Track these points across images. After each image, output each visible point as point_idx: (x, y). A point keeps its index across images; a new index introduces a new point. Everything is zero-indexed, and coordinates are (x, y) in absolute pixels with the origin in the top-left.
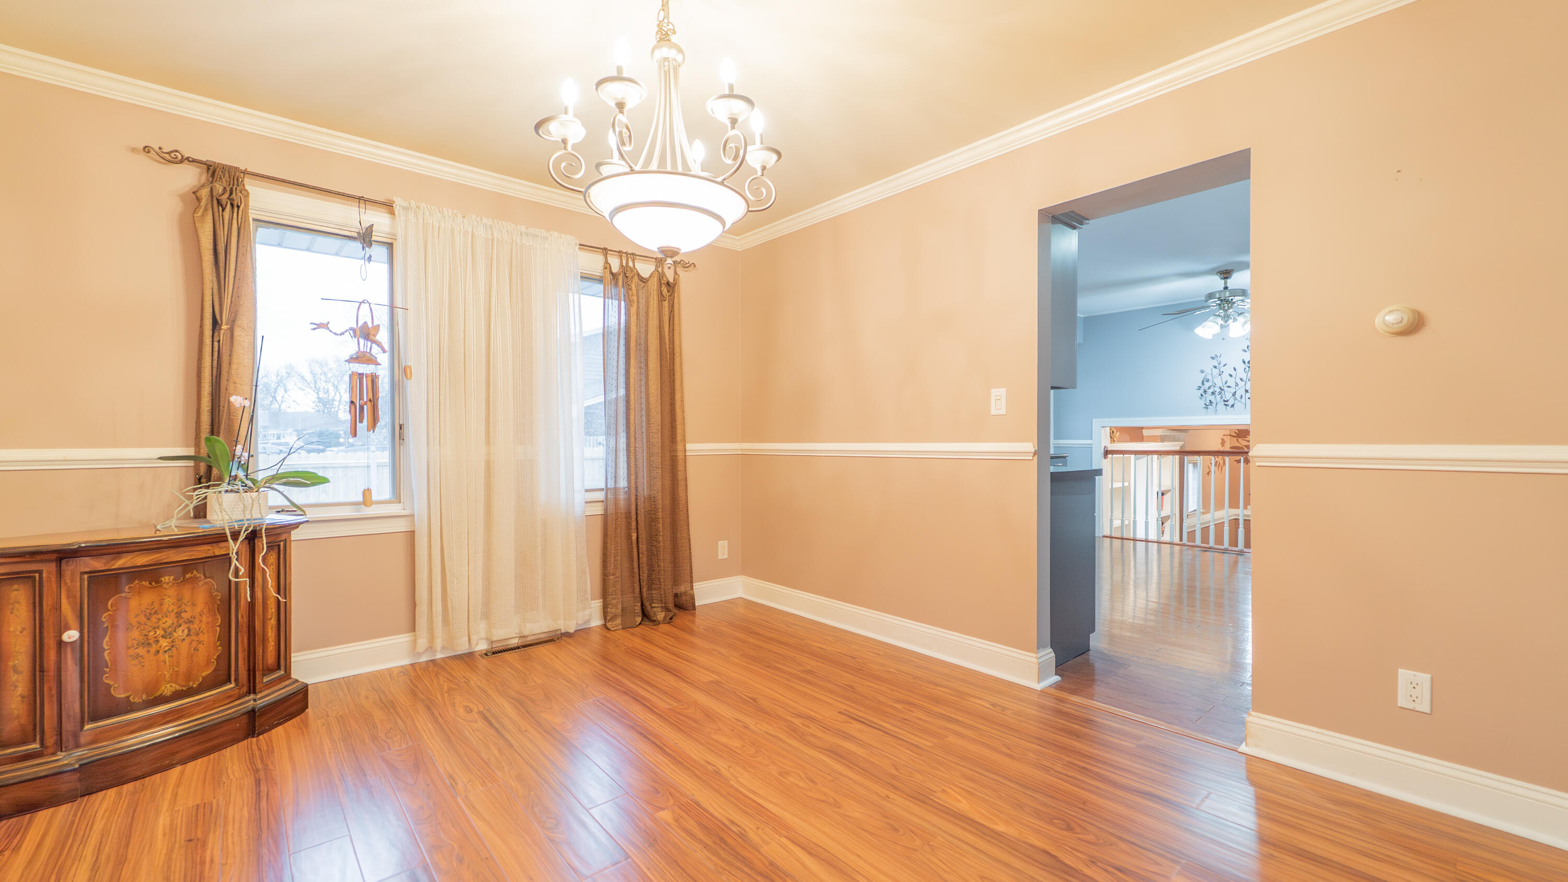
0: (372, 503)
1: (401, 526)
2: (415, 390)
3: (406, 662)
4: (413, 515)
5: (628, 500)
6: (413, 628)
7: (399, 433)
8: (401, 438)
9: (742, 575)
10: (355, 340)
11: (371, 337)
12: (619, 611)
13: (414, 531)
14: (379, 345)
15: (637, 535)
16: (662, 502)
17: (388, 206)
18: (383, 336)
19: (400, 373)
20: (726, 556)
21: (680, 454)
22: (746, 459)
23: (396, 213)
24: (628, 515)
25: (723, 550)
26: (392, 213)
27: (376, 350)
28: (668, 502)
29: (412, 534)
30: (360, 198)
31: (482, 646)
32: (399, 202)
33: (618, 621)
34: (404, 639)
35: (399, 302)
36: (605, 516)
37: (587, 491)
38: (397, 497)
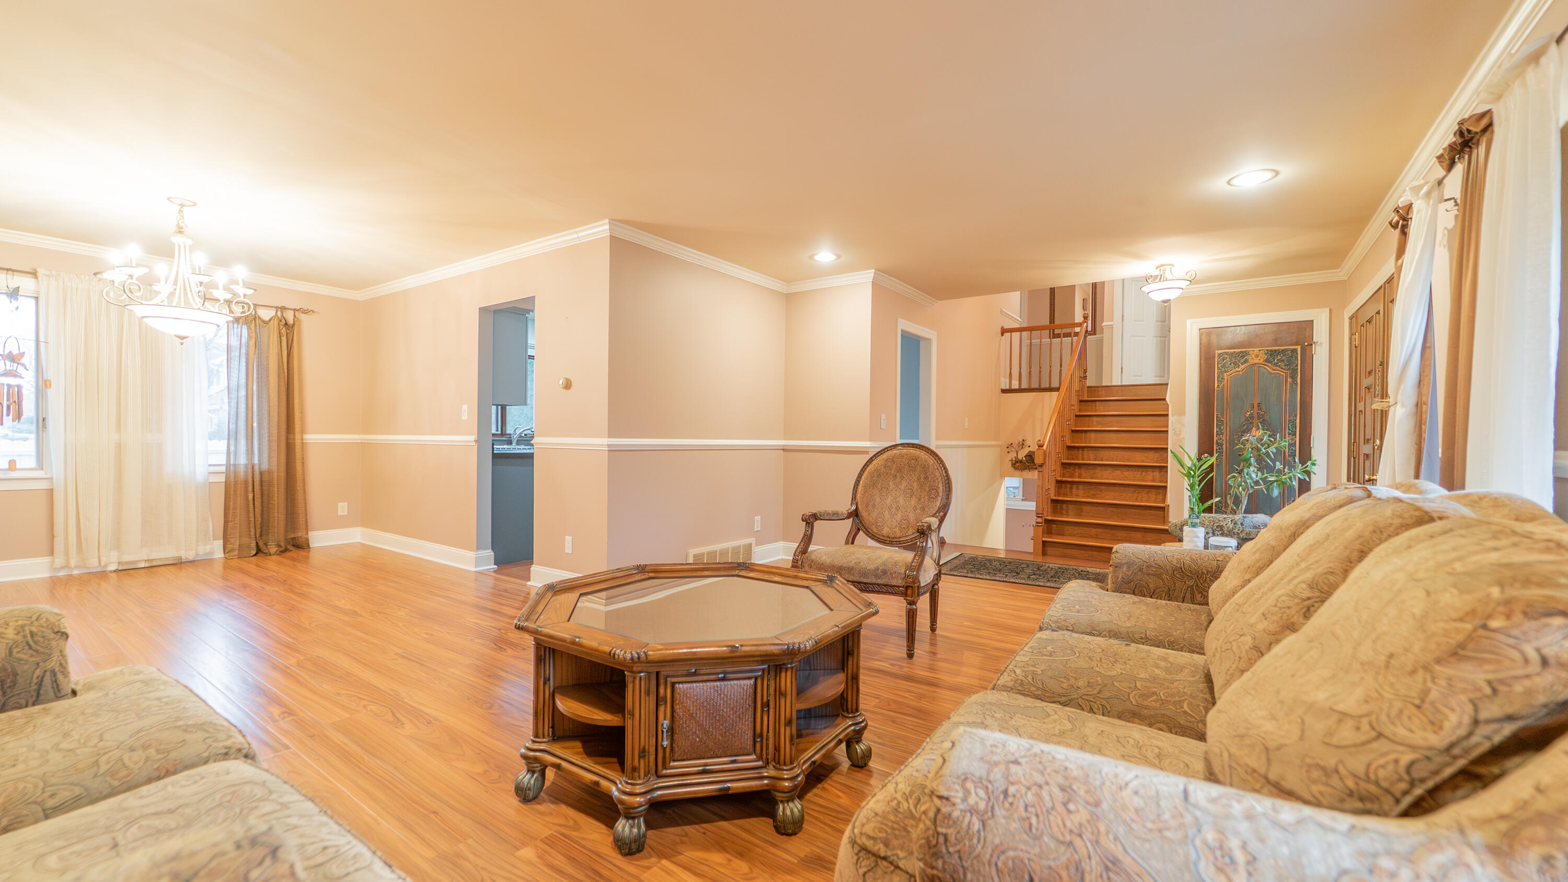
0: (16, 469)
1: (44, 485)
2: (55, 397)
3: (46, 575)
4: (52, 478)
5: (246, 473)
6: (51, 553)
7: (42, 423)
8: (44, 426)
9: (361, 526)
10: (3, 362)
11: (16, 360)
12: (237, 546)
13: (52, 489)
14: (24, 365)
15: (254, 496)
16: (279, 474)
17: (34, 274)
18: (29, 359)
19: (42, 386)
20: (346, 513)
21: (298, 442)
22: (364, 445)
23: (39, 278)
24: (246, 482)
25: (343, 509)
26: (37, 278)
27: (21, 369)
28: (283, 474)
29: (50, 492)
30: (8, 270)
31: (113, 567)
32: (41, 271)
33: (236, 553)
34: (46, 560)
35: (42, 338)
36: (227, 483)
37: (210, 465)
38: (40, 466)
